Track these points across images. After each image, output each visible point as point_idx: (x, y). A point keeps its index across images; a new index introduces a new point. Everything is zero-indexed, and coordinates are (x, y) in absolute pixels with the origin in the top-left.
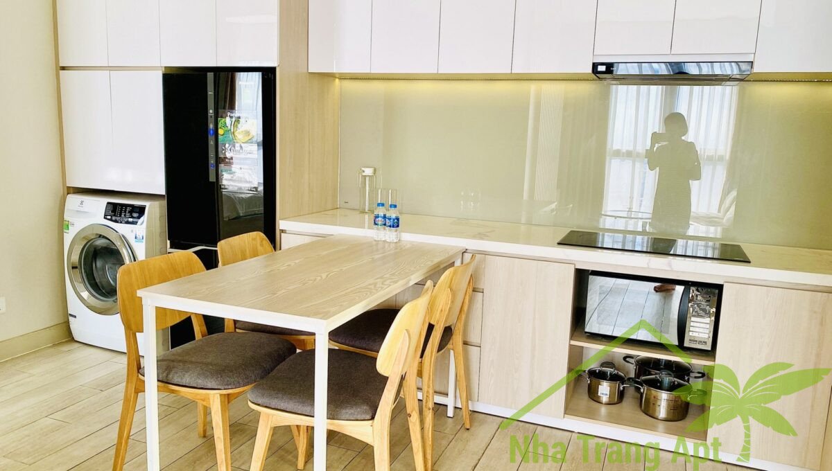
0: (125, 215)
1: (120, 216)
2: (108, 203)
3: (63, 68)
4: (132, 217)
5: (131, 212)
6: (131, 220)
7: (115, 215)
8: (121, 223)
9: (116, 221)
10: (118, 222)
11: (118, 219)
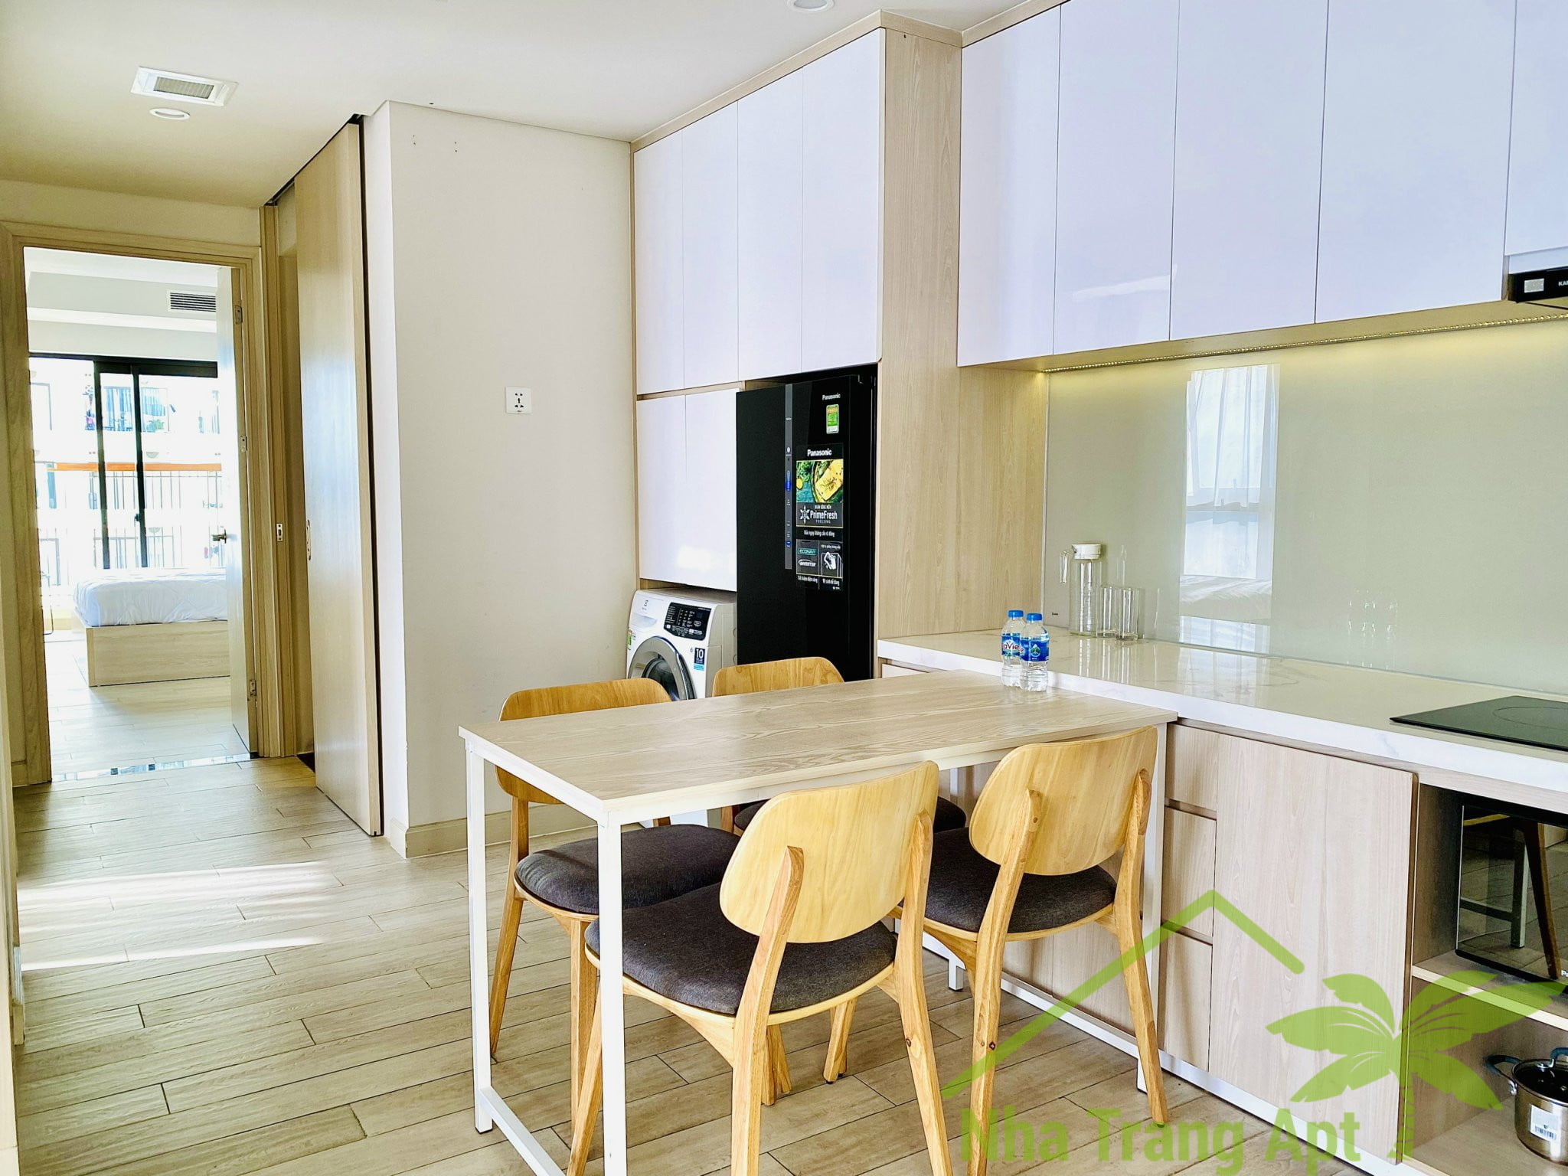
0: (686, 623)
1: (681, 625)
2: (672, 604)
3: (642, 397)
4: (694, 628)
5: (693, 619)
6: (692, 631)
7: (675, 624)
8: (681, 636)
9: (675, 633)
10: (677, 635)
11: (678, 629)
